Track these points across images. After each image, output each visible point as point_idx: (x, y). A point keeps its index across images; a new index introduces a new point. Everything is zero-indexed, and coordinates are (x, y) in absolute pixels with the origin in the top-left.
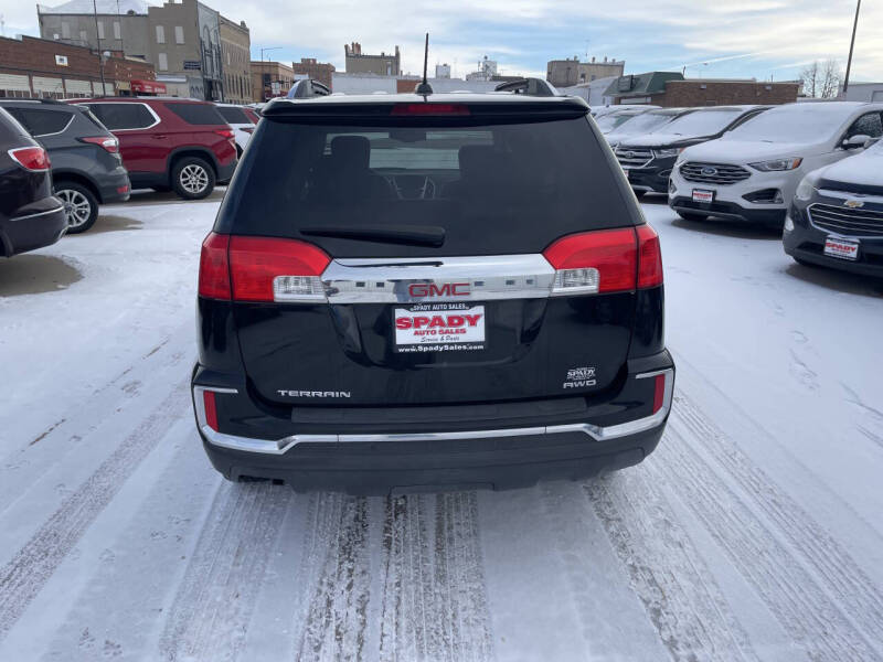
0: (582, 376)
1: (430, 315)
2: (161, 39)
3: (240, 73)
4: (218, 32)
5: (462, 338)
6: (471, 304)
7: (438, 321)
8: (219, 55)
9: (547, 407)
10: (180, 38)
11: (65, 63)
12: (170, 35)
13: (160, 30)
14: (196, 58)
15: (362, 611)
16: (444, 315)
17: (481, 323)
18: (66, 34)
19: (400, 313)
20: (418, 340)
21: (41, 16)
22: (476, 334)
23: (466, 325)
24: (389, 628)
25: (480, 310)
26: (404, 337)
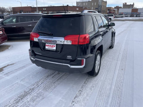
0: (69, 57)
1: (50, 45)
2: (93, 5)
3: (104, 9)
4: (101, 3)
5: (53, 49)
6: (54, 44)
7: (50, 46)
8: (101, 7)
9: (64, 61)
10: (95, 4)
11: (78, 9)
12: (94, 4)
13: (93, 3)
14: (97, 7)
15: (41, 83)
16: (51, 45)
17: (55, 47)
18: (80, 5)
19: (46, 44)
20: (48, 48)
21: (77, 3)
22: (55, 48)
23: (54, 47)
24: (42, 86)
25: (55, 45)
26: (47, 47)
